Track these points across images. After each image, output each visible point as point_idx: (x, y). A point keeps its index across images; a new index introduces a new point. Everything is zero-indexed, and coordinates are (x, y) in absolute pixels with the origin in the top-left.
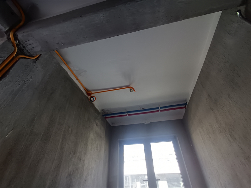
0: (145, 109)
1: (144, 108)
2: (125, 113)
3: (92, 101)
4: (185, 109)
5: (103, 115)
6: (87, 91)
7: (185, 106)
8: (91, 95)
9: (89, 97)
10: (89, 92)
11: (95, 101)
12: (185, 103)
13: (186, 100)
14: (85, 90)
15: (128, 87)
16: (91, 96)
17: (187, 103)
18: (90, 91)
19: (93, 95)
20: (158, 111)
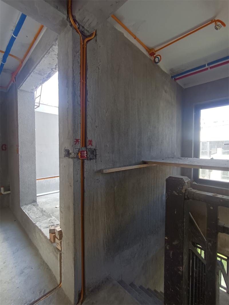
3: (158, 63)
5: (172, 77)
6: (149, 51)
9: (152, 58)
10: (152, 52)
15: (213, 21)
16: (155, 56)
18: (153, 49)
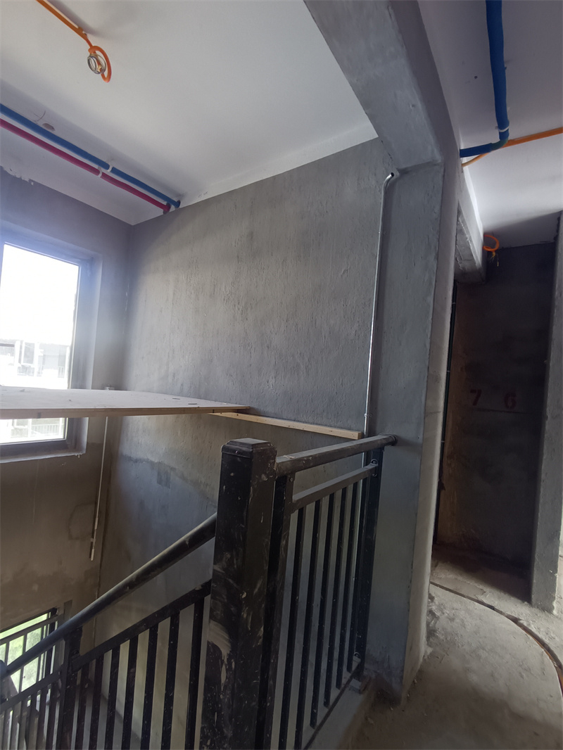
0: (56, 133)
1: (53, 128)
4: (162, 210)
7: (169, 207)
12: (176, 199)
13: (181, 196)
17: (179, 202)
20: (96, 172)
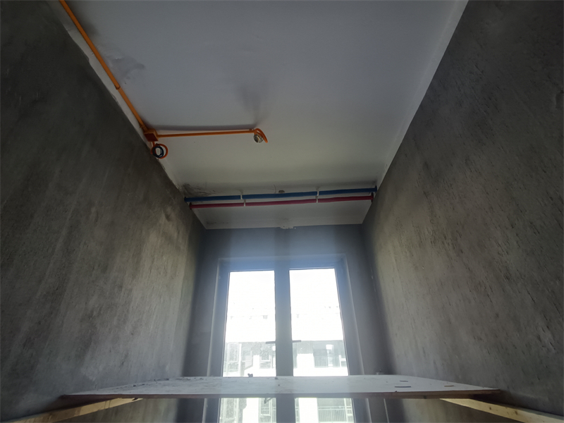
0: (287, 191)
1: (284, 190)
2: (238, 197)
3: (159, 157)
4: (370, 201)
5: (186, 200)
6: (145, 129)
7: (372, 194)
8: (157, 140)
9: (150, 145)
10: (150, 132)
11: (165, 158)
14: (140, 125)
15: (250, 129)
16: (156, 143)
17: (376, 187)
18: (153, 129)
19: (160, 141)
20: (314, 201)
